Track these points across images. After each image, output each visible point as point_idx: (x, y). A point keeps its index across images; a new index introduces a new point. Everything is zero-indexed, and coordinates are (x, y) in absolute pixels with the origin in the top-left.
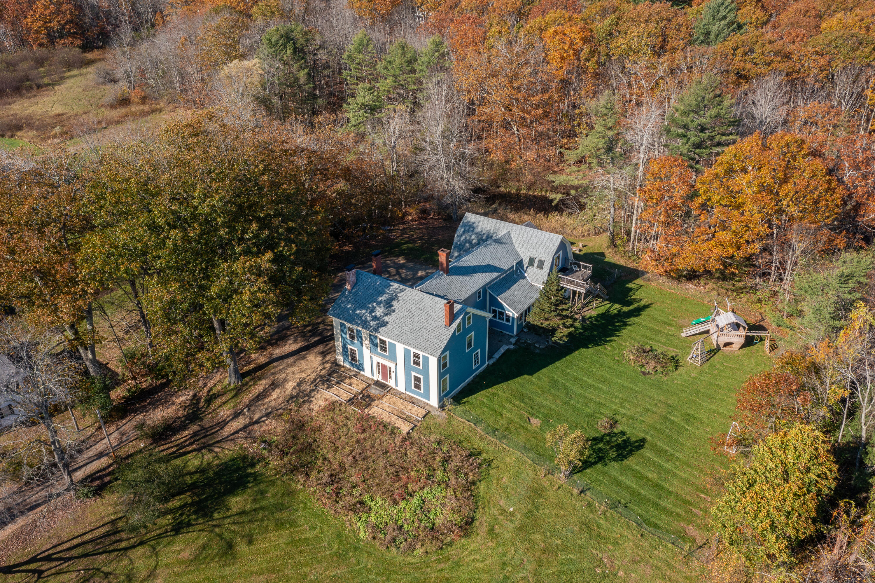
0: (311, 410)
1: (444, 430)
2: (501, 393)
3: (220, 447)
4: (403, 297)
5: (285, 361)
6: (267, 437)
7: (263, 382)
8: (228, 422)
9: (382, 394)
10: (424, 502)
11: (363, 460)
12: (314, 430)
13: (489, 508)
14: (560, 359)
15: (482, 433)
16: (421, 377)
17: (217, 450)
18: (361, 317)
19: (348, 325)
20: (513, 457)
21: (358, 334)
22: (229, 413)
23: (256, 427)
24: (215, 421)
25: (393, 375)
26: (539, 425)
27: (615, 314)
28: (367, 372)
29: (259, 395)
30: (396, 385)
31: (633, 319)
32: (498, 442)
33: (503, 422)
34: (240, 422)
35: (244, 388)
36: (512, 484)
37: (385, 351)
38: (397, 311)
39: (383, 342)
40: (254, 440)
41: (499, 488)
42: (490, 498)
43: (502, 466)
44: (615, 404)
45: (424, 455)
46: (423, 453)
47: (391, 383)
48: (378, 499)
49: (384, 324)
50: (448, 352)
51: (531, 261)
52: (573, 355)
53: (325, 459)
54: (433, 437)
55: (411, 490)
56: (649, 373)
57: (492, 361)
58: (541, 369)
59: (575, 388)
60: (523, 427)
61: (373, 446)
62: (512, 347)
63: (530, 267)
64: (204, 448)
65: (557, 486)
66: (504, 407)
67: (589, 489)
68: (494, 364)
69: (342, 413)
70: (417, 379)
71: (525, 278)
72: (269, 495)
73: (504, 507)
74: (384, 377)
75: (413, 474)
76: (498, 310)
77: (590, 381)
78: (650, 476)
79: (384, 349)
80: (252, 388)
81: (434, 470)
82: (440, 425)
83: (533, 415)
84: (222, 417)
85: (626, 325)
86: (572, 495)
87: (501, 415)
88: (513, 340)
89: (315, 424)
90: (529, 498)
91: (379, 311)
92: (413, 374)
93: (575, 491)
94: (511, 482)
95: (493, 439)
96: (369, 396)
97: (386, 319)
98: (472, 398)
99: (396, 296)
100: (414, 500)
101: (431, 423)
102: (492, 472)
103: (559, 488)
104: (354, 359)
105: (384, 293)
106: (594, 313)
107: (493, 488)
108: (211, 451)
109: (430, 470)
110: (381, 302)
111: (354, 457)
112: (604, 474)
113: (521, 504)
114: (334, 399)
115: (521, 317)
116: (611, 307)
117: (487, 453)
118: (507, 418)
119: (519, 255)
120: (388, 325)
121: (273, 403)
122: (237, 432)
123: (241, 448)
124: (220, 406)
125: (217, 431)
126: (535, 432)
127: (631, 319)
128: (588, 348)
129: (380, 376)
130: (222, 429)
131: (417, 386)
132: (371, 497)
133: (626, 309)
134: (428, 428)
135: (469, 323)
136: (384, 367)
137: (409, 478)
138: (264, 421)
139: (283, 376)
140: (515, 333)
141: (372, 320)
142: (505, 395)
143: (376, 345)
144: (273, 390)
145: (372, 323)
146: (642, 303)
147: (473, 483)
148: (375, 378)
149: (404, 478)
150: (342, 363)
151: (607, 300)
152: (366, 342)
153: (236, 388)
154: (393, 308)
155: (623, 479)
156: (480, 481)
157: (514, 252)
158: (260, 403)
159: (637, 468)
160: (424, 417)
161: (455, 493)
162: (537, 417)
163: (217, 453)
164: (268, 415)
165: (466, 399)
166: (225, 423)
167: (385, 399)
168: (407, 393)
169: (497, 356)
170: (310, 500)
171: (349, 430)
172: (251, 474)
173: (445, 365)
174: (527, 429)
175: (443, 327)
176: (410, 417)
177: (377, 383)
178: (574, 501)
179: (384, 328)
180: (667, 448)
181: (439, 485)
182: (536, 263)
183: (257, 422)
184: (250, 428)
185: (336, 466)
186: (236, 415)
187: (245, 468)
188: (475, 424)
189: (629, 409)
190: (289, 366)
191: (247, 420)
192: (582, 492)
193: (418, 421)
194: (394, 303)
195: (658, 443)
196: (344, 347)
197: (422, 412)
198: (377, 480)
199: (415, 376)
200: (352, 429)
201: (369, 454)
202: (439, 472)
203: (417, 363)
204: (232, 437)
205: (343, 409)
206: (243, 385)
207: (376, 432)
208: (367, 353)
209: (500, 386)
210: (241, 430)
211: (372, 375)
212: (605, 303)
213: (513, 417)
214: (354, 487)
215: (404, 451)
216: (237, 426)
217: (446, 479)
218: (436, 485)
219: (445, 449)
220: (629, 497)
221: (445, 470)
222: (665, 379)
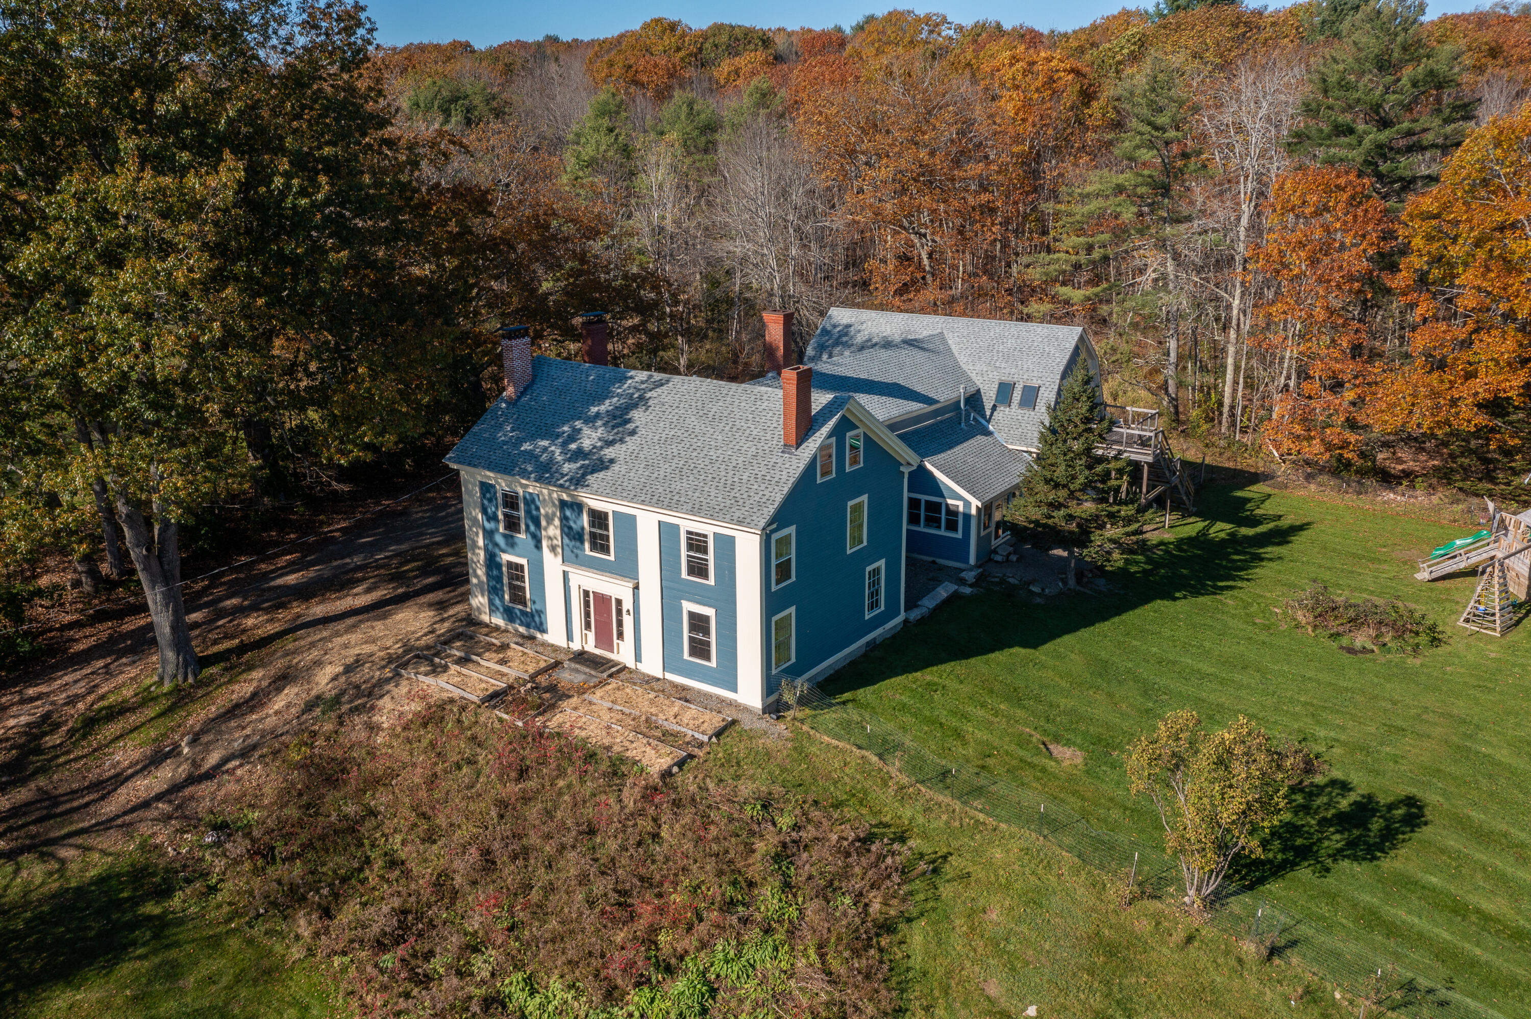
0: (373, 728)
1: (783, 770)
2: (952, 684)
3: (78, 847)
4: (665, 398)
5: (331, 625)
6: (229, 813)
7: (257, 674)
8: (128, 778)
9: (594, 681)
10: (713, 992)
11: (514, 857)
12: (375, 782)
13: (949, 1008)
14: (1105, 619)
15: (904, 780)
16: (709, 612)
17: (64, 853)
18: (537, 457)
19: (502, 484)
20: (1015, 846)
21: (528, 512)
22: (136, 755)
23: (205, 789)
24: (92, 776)
25: (628, 621)
26: (1079, 761)
27: (1223, 540)
28: (555, 635)
29: (237, 706)
30: (638, 658)
31: (1271, 551)
32: (957, 805)
33: (970, 751)
34: (166, 774)
35: (200, 692)
36: (1024, 928)
37: (605, 549)
38: (642, 431)
39: (599, 518)
40: (191, 823)
41: (979, 944)
42: (949, 974)
43: (978, 872)
44: (1296, 716)
45: (717, 839)
46: (714, 831)
47: (623, 654)
48: (556, 984)
49: (602, 465)
50: (792, 530)
51: (1005, 391)
52: (1138, 611)
53: (393, 863)
54: (746, 789)
55: (666, 950)
56: (1364, 650)
57: (915, 615)
58: (1059, 636)
59: (1162, 681)
60: (1033, 766)
61: (549, 814)
62: (967, 590)
63: (1001, 408)
64: (29, 849)
65: (1179, 936)
66: (965, 717)
67: (1293, 944)
68: (921, 621)
69: (463, 730)
70: (699, 623)
71: (989, 433)
72: (190, 981)
73: (1004, 1003)
74: (604, 639)
75: (678, 898)
76: (924, 498)
77: (1206, 668)
78: (1487, 906)
79: (599, 543)
80: (223, 690)
81: (751, 884)
82: (768, 754)
83: (1057, 739)
84: (114, 766)
85: (1262, 559)
86: (1240, 961)
87: (958, 735)
88: (970, 576)
89: (379, 766)
90: (1091, 972)
91: (590, 438)
92: (688, 606)
93: (1249, 948)
94: (1019, 921)
95: (941, 798)
96: (552, 688)
97: (609, 453)
98: (865, 694)
99: (641, 398)
100: (681, 985)
101: (740, 750)
102: (946, 891)
103: (1190, 939)
104: (518, 596)
105: (606, 395)
106: (1168, 536)
107: (958, 944)
108: (44, 857)
109: (734, 883)
110: (598, 415)
111: (486, 853)
112: (1332, 897)
113: (1066, 991)
114: (445, 695)
115: (987, 509)
116: (1208, 528)
117: (925, 836)
118: (980, 743)
119: (970, 380)
120: (616, 467)
121: (271, 722)
122: (146, 804)
123: (143, 847)
124: (117, 738)
125: (87, 805)
126: (1071, 778)
127: (1269, 549)
128: (1175, 599)
129: (591, 636)
130: (103, 798)
131: (700, 649)
132: (529, 981)
133: (1245, 531)
134: (730, 761)
135: (854, 461)
136: (602, 600)
137: (661, 910)
138: (231, 772)
139: (315, 654)
140: (972, 560)
141: (570, 460)
142: (965, 689)
143: (578, 537)
144: (279, 690)
145: (567, 467)
146: (1285, 523)
147: (887, 927)
148: (576, 646)
149: (646, 912)
150: (485, 618)
151: (1196, 514)
152: (553, 530)
153: (177, 689)
154: (630, 426)
155: (1400, 914)
156: (909, 920)
157: (956, 371)
158: (233, 724)
159: (1434, 880)
160: (719, 734)
161: (822, 956)
162: (1068, 743)
163: (63, 862)
164: (244, 754)
165: (847, 696)
166: (120, 779)
167: (599, 693)
168: (670, 676)
169: (929, 603)
170: (324, 998)
171: (478, 774)
172: (150, 918)
173: (784, 570)
174: (1044, 770)
175: (777, 452)
176: (675, 735)
177: (581, 657)
178: (1254, 985)
179: (601, 475)
180: (1504, 827)
181: (768, 931)
182: (1017, 396)
183: (209, 776)
184: (187, 792)
185: (423, 884)
186: (156, 760)
187: (136, 902)
188: (881, 756)
189: (1343, 728)
190: (337, 634)
191: (183, 770)
192: (1274, 952)
193: (701, 745)
194: (637, 415)
195: (1473, 814)
196: (492, 562)
197: (714, 721)
198: (553, 923)
199: (692, 615)
200: (487, 770)
201: (533, 839)
202: (767, 891)
203: (698, 569)
204: (127, 818)
205: (466, 719)
206: (199, 684)
207: (562, 773)
208: (552, 564)
209: (948, 667)
210: (159, 797)
211: (570, 637)
212: (1191, 520)
213: (997, 742)
214: (476, 950)
215: (649, 827)
216: (148, 788)
217: (793, 912)
218: (755, 933)
219: (785, 821)
220: (1443, 971)
221: (787, 886)
222: (1418, 662)
